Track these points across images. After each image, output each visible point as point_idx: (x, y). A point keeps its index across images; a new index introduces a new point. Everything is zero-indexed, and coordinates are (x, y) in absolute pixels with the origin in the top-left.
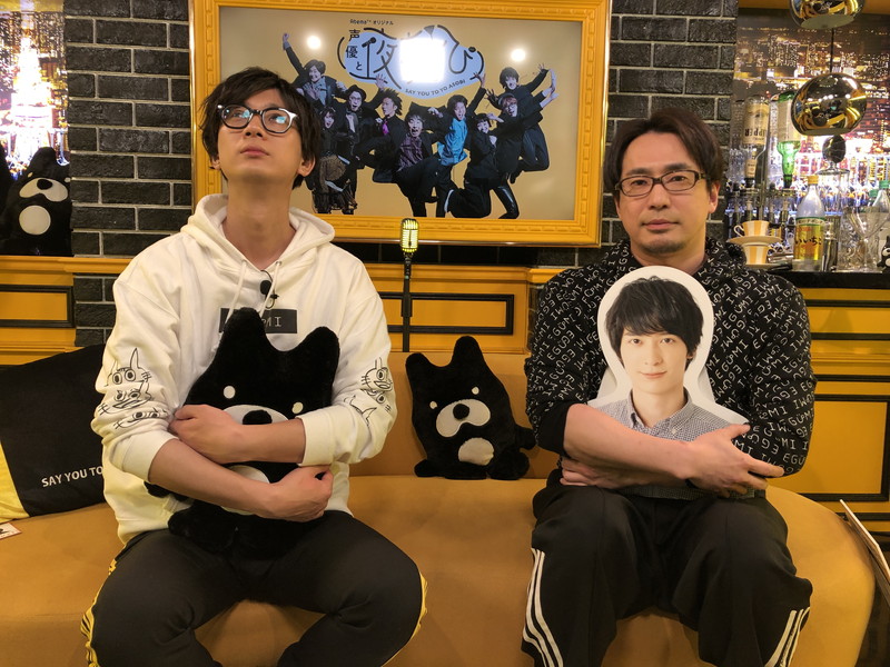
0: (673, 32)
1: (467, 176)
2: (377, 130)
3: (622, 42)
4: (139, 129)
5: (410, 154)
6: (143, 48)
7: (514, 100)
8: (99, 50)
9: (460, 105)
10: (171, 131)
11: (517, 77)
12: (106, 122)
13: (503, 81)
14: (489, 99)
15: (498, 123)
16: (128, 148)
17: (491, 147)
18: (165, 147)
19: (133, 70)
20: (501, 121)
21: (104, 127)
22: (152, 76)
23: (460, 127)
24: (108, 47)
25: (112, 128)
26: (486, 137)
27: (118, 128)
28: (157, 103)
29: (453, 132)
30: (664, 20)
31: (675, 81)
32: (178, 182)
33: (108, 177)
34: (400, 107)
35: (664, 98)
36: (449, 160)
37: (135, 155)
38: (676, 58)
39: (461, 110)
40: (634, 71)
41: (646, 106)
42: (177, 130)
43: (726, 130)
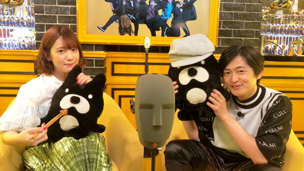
1: (172, 23)
4: (58, 6)
5: (150, 14)
10: (69, 6)
16: (55, 13)
17: (181, 13)
18: (67, 12)
20: (184, 3)
21: (46, 5)
23: (170, 6)
26: (179, 9)
27: (51, 6)
29: (168, 7)
32: (72, 24)
33: (48, 23)
36: (166, 18)
37: (57, 15)
42: (72, 6)
43: (261, 6)
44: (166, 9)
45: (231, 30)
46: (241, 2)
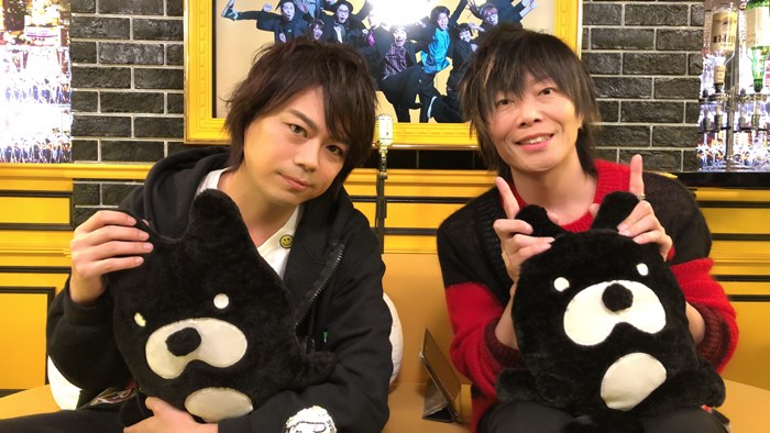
1: (450, 83)
2: (363, 41)
5: (395, 63)
9: (443, 15)
10: (165, 44)
12: (105, 36)
14: (470, 9)
15: (480, 32)
16: (125, 61)
20: (482, 30)
21: (102, 41)
23: (442, 37)
25: (110, 41)
26: (468, 45)
28: (152, 17)
29: (436, 41)
32: (171, 91)
36: (433, 68)
37: (132, 67)
39: (443, 20)
41: (620, 15)
42: (171, 43)
43: (700, 35)
44: (431, 47)
45: (616, 103)
46: (642, 25)
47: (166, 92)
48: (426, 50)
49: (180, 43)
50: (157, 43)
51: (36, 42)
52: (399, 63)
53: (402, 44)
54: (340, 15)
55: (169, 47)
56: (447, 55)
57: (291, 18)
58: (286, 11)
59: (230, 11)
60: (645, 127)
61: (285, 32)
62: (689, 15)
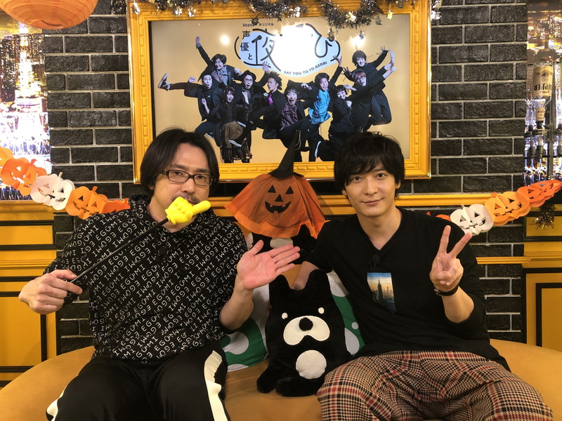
0: (478, 16)
1: (331, 131)
2: (264, 102)
3: (440, 26)
4: (96, 110)
5: (289, 117)
6: (97, 54)
7: (363, 74)
8: (67, 57)
9: (324, 80)
10: (117, 110)
11: (365, 57)
12: (73, 107)
13: (355, 60)
14: (345, 74)
15: (352, 91)
16: (89, 124)
17: (348, 108)
18: (114, 122)
19: (91, 69)
20: (355, 90)
21: (71, 110)
22: (104, 73)
23: (324, 96)
24: (74, 54)
25: (77, 110)
26: (344, 102)
27: (81, 110)
28: (107, 91)
29: (320, 99)
30: (472, 8)
31: (482, 53)
32: (123, 145)
33: (76, 144)
34: (280, 84)
35: (474, 66)
36: (317, 120)
37: (93, 129)
38: (483, 36)
39: (325, 83)
40: (450, 47)
41: (460, 73)
42: (122, 109)
43: (524, 86)
44: (316, 104)
45: (460, 141)
46: (477, 80)
47: (119, 146)
48: (312, 107)
49: (128, 109)
50: (111, 110)
51: (24, 110)
52: (292, 117)
53: (294, 103)
54: (247, 83)
55: (120, 113)
56: (328, 110)
57: (210, 87)
58: (206, 82)
59: (164, 83)
60: (482, 158)
61: (206, 98)
62: (514, 71)
